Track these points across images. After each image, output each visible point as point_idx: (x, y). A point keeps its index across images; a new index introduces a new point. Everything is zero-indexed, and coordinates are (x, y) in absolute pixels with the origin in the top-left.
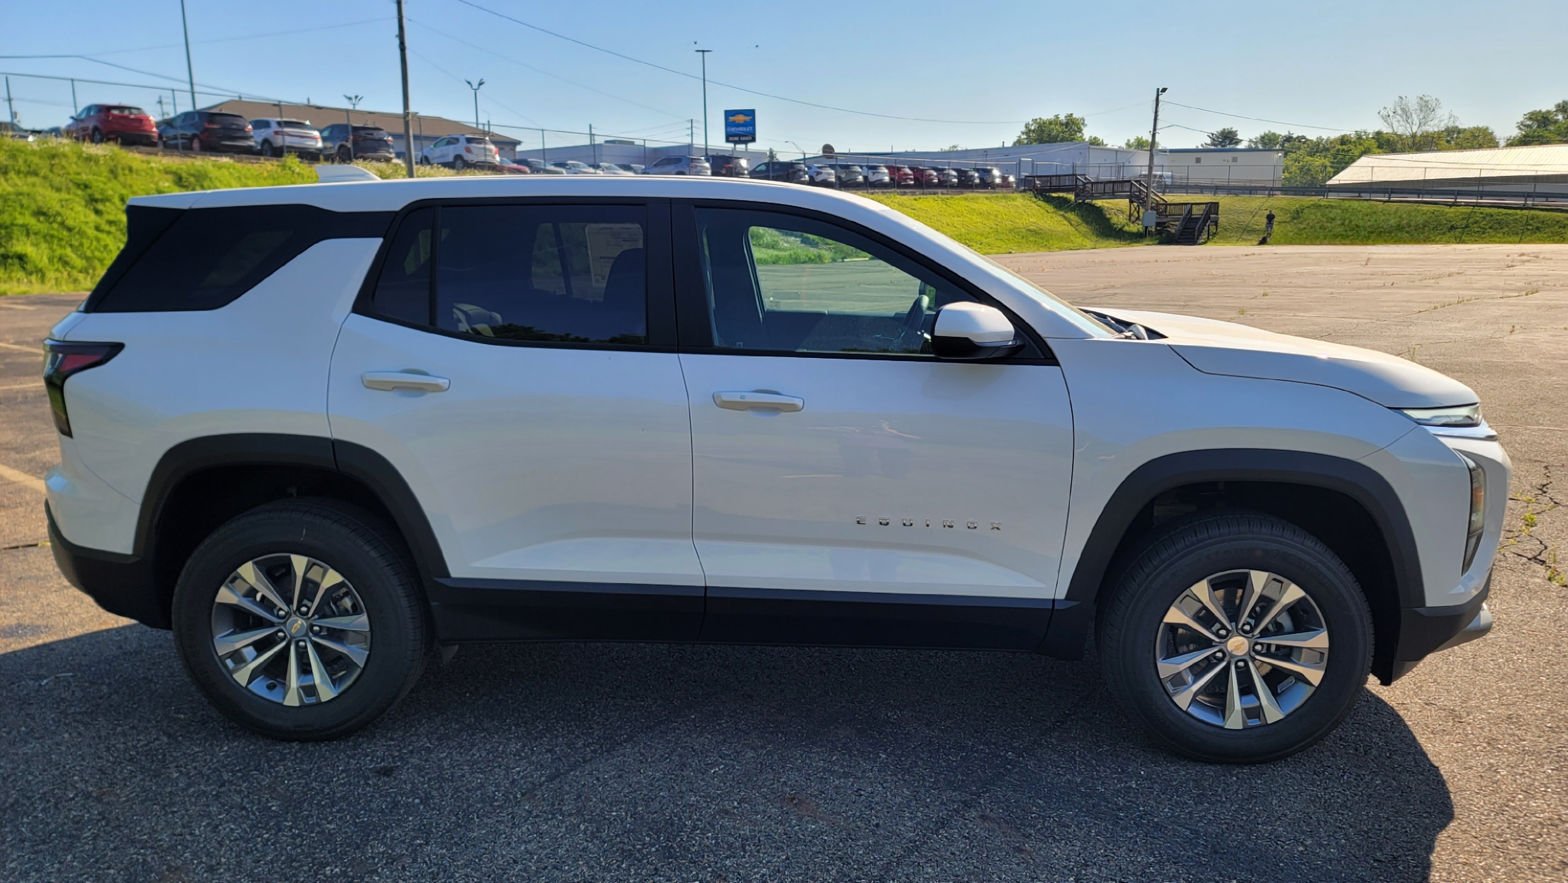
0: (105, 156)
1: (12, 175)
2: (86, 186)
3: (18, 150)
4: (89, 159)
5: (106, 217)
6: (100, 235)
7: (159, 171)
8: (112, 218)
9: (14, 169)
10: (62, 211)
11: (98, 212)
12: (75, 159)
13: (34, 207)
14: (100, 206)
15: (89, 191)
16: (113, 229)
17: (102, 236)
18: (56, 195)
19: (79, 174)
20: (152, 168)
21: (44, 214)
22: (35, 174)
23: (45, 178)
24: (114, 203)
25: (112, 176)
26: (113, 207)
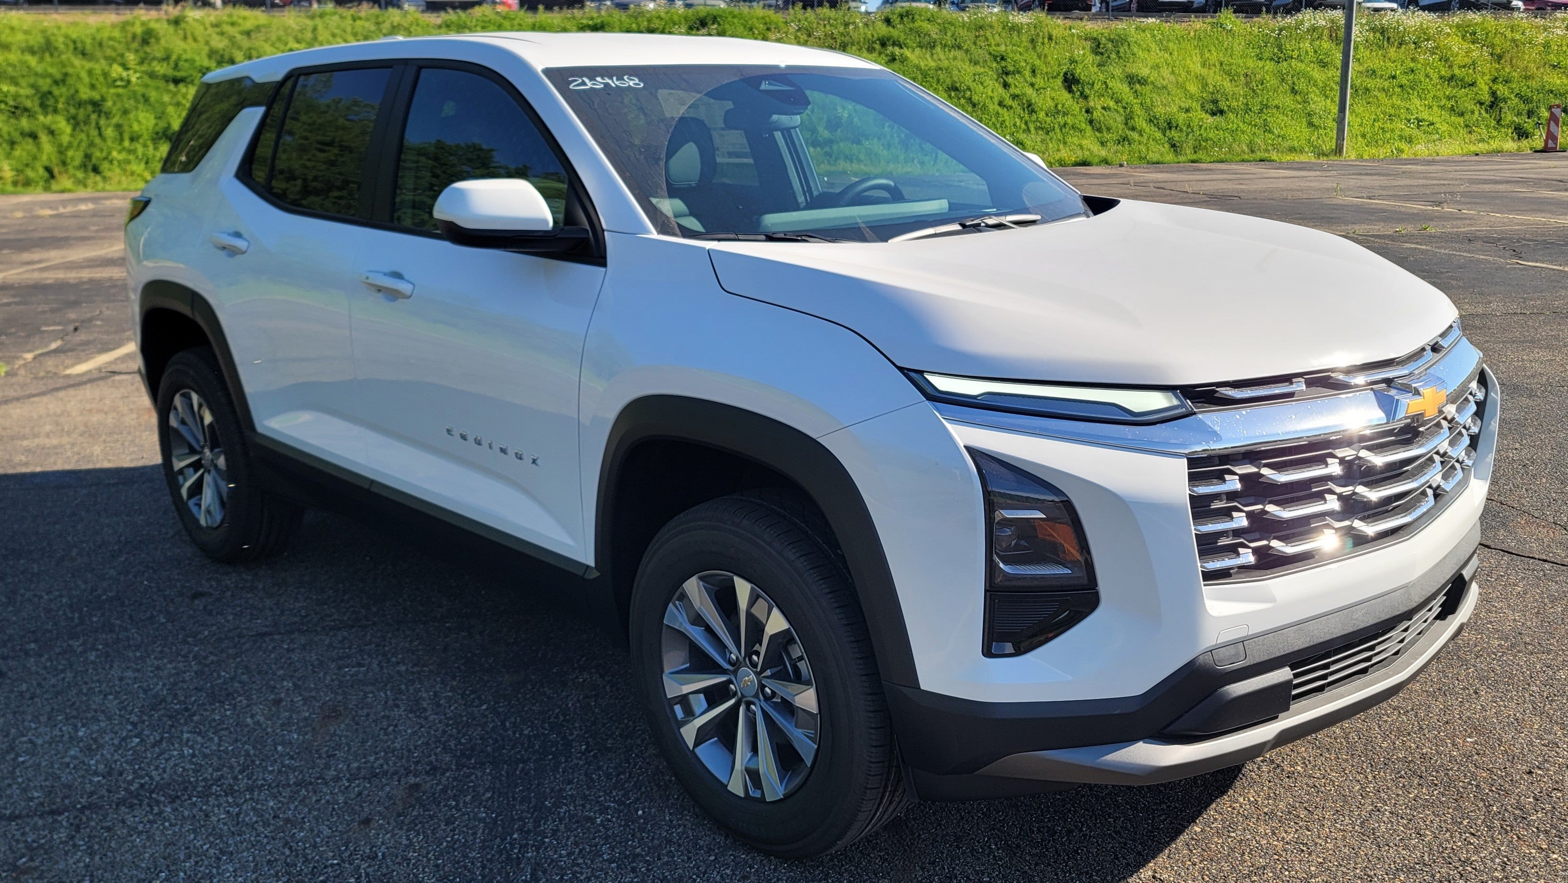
0: (1028, 25)
1: (938, 49)
2: (1003, 58)
3: (950, 23)
4: (1015, 29)
5: (1013, 90)
6: (1000, 110)
7: (1079, 37)
8: (1017, 91)
9: (941, 43)
10: (972, 85)
11: (1006, 85)
12: (1000, 30)
13: (948, 81)
14: (1010, 79)
15: (1003, 64)
16: (1015, 104)
17: (1003, 111)
18: (971, 69)
19: (998, 45)
20: (1073, 35)
21: (956, 89)
22: (959, 47)
23: (967, 51)
24: (1024, 76)
25: (1030, 46)
26: (1022, 80)
